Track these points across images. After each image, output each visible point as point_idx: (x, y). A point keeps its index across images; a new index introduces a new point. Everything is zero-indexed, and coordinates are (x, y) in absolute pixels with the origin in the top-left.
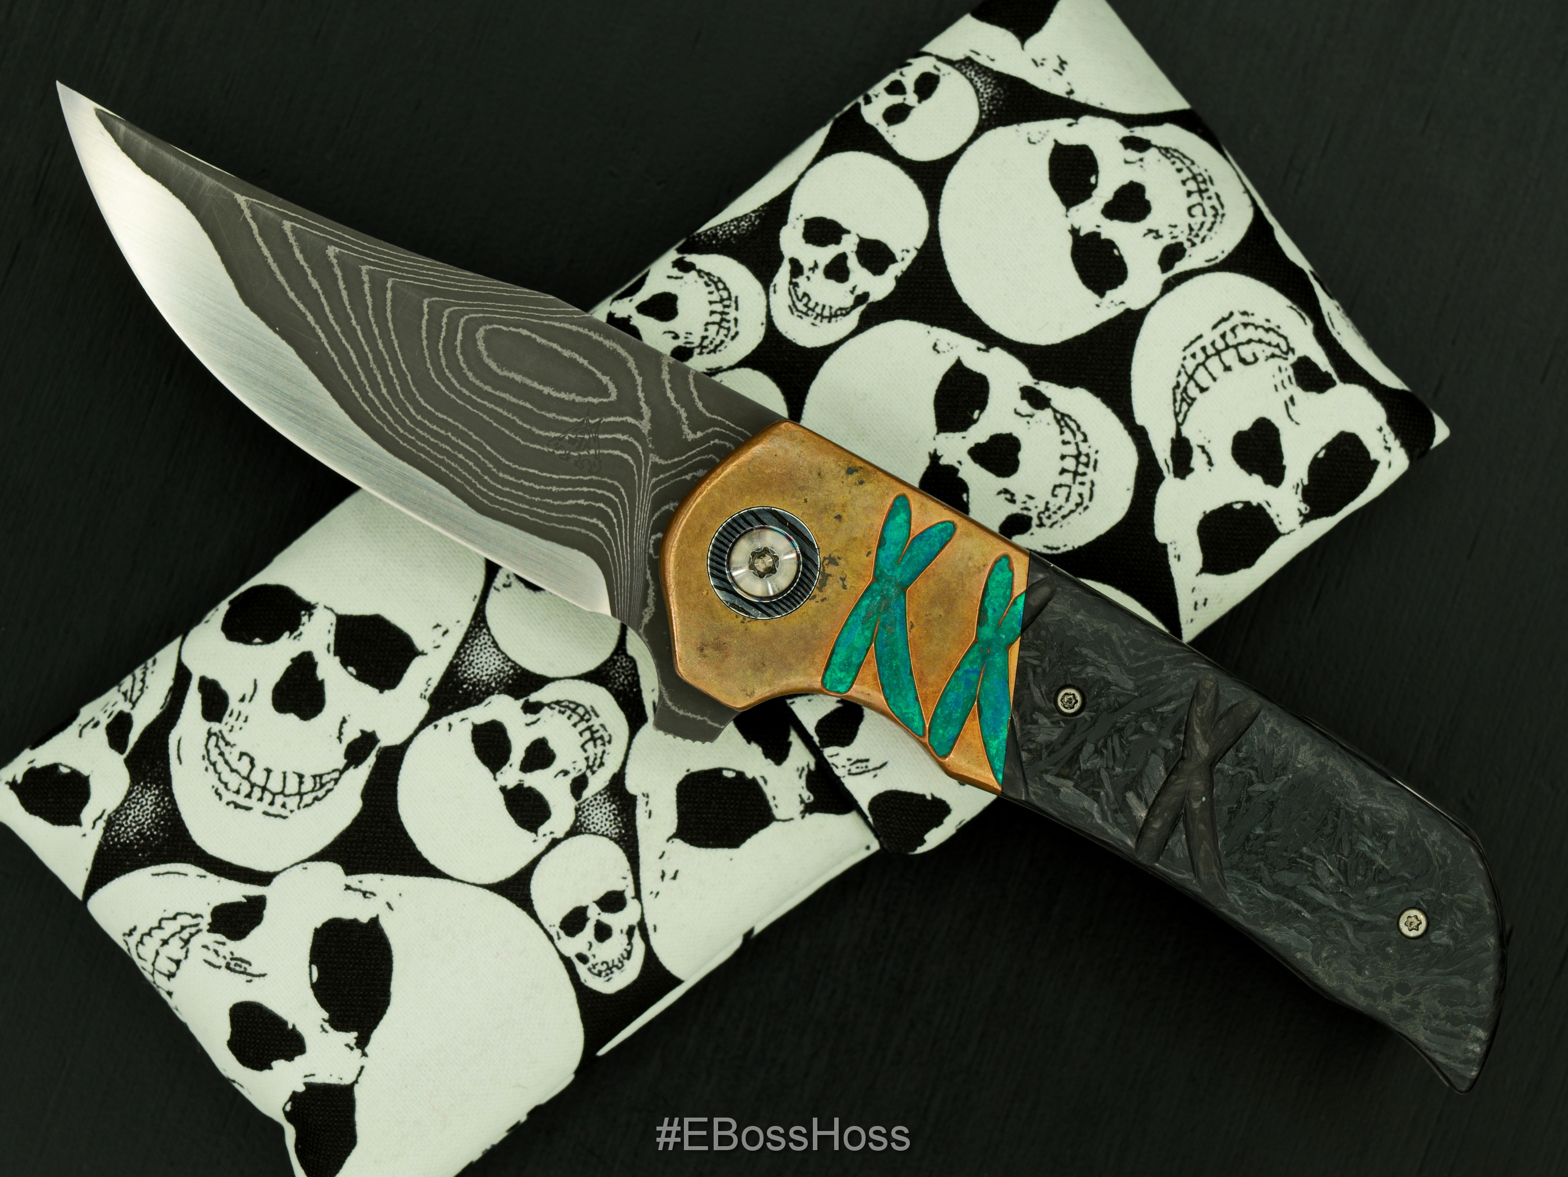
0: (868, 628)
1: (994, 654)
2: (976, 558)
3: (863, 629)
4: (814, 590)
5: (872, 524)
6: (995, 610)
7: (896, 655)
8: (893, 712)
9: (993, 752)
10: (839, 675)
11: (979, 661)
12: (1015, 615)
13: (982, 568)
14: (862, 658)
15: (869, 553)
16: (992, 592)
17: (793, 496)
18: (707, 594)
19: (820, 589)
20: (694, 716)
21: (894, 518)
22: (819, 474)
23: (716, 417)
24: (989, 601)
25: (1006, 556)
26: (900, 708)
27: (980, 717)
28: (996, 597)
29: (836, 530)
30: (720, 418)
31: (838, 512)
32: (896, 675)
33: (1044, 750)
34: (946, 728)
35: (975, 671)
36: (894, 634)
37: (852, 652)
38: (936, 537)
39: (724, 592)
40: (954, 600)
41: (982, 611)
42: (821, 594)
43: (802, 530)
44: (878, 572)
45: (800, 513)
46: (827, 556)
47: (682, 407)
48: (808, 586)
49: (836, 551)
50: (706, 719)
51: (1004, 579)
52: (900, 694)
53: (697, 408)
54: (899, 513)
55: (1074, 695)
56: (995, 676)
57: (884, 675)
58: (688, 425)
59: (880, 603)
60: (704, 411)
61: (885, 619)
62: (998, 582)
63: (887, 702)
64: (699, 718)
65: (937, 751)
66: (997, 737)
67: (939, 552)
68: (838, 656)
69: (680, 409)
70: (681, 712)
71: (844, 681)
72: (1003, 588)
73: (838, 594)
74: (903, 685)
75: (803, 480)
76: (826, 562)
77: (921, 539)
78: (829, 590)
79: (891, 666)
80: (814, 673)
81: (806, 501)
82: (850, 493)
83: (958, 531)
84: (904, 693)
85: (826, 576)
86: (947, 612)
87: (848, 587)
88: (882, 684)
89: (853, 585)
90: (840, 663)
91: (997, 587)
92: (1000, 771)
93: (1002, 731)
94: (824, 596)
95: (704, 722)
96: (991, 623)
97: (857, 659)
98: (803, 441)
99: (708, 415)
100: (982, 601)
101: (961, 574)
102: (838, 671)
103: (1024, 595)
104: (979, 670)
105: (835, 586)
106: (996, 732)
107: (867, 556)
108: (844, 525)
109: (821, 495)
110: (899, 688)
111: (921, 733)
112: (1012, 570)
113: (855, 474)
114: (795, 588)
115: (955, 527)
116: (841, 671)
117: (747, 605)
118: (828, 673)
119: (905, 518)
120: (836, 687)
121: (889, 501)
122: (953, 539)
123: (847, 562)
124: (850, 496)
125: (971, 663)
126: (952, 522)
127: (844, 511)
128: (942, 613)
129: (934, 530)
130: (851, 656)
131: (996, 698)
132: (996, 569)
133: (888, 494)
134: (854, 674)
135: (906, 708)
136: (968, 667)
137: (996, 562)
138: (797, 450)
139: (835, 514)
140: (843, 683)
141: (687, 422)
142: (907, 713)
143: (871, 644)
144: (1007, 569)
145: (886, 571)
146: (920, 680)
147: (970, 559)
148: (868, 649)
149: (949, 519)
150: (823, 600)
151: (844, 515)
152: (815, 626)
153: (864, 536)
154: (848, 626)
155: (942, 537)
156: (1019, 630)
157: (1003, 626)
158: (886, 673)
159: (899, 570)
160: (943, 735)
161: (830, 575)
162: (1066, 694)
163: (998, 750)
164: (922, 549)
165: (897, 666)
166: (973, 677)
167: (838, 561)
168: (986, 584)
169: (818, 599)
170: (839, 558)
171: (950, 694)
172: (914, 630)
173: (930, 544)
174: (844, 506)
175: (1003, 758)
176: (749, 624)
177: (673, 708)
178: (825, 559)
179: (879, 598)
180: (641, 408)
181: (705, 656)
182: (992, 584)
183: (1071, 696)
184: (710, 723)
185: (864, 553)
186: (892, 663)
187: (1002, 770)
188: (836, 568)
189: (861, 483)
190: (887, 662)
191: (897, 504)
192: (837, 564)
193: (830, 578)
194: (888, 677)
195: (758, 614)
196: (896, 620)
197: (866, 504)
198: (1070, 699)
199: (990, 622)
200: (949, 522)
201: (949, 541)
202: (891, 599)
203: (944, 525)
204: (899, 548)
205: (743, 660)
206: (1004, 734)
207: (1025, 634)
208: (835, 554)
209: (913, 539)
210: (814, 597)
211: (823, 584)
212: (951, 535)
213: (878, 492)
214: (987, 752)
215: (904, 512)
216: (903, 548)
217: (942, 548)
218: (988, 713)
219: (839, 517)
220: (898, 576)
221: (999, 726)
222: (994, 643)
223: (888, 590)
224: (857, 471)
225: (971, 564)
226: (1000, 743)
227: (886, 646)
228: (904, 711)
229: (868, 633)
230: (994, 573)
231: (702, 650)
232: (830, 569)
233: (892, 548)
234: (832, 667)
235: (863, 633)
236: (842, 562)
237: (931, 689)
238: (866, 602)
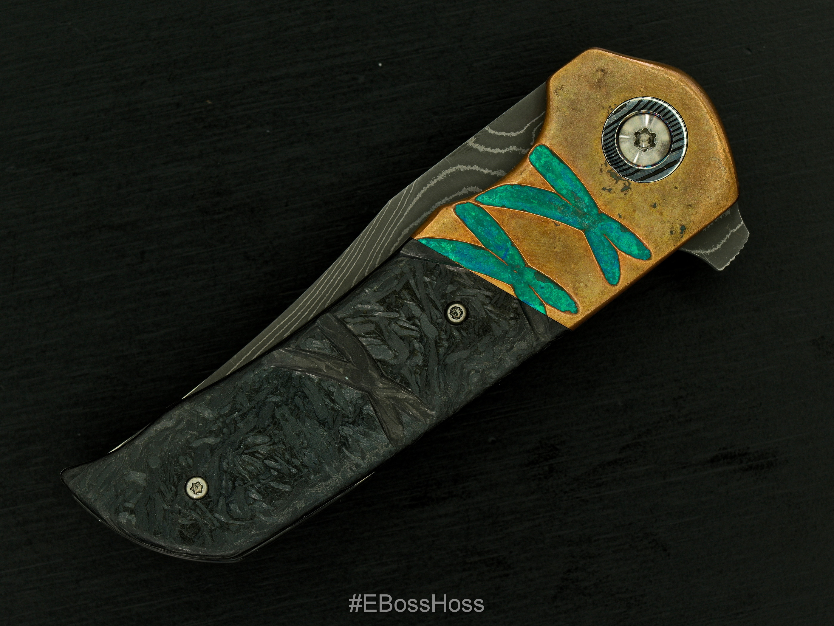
0: (567, 194)
1: (512, 275)
2: (584, 290)
3: (569, 190)
4: (610, 167)
5: (640, 227)
6: (542, 288)
7: (540, 205)
8: (501, 186)
9: (443, 245)
10: (543, 160)
11: (511, 262)
12: (532, 301)
13: (576, 291)
14: (549, 180)
15: (620, 217)
16: (556, 291)
17: (683, 181)
18: (640, 91)
19: (609, 171)
21: (637, 245)
22: (690, 205)
24: (550, 287)
25: (577, 312)
26: (502, 192)
27: (472, 245)
28: (551, 293)
29: (646, 200)
31: (659, 207)
32: (526, 200)
33: (429, 280)
34: (474, 219)
35: (505, 255)
36: (556, 210)
37: (555, 175)
38: (611, 269)
39: (636, 103)
40: (562, 262)
41: (545, 279)
42: (606, 170)
43: (656, 176)
44: (604, 217)
45: (669, 180)
46: (631, 186)
48: (616, 164)
49: (632, 194)
51: (561, 304)
52: (512, 196)
54: (639, 250)
55: (459, 318)
56: (496, 269)
57: (531, 191)
59: (581, 209)
61: (569, 208)
62: (561, 299)
63: (511, 185)
65: (461, 206)
66: (452, 251)
67: (600, 266)
68: (556, 164)
71: (538, 161)
72: (555, 300)
73: (601, 183)
74: (517, 201)
75: (691, 192)
76: (627, 184)
77: (614, 257)
78: (606, 177)
79: (534, 198)
80: (553, 142)
81: (676, 188)
82: (668, 221)
83: (608, 286)
84: (512, 199)
85: (617, 180)
86: (556, 254)
87: (603, 192)
88: (524, 186)
89: (603, 196)
90: (551, 164)
91: (557, 296)
92: (428, 243)
93: (455, 257)
94: (604, 172)
96: (534, 281)
97: (549, 176)
98: (718, 204)
100: (552, 282)
101: (578, 275)
102: (546, 160)
103: (544, 313)
104: (505, 259)
105: (608, 183)
106: (456, 252)
107: (619, 214)
108: (647, 207)
109: (676, 200)
110: (516, 198)
111: (478, 199)
112: (565, 312)
113: (679, 231)
114: (618, 154)
115: (613, 285)
116: (546, 162)
117: (620, 116)
118: (548, 152)
119: (634, 253)
120: (535, 154)
121: (650, 248)
122: (604, 280)
123: (621, 198)
124: (666, 220)
125: (512, 256)
126: (616, 285)
127: (657, 212)
128: (556, 250)
129: (617, 269)
130: (553, 173)
131: (480, 263)
132: (570, 301)
133: (656, 247)
134: (540, 170)
135: (500, 196)
136: (510, 252)
137: (576, 303)
138: (713, 197)
139: (658, 204)
140: (537, 159)
142: (496, 195)
143: (556, 190)
144: (567, 309)
145: (603, 223)
146: (516, 214)
147: (586, 286)
148: (554, 188)
149: (620, 283)
150: (601, 170)
151: (654, 210)
152: (585, 156)
153: (633, 218)
154: (575, 180)
155: (609, 273)
156: (521, 298)
157: (528, 289)
158: (531, 193)
159: (599, 233)
160: (470, 214)
161: (617, 183)
162: (462, 313)
163: (443, 248)
164: (606, 255)
165: (533, 203)
166: (502, 253)
167: (624, 192)
168: (563, 290)
169: (604, 167)
170: (626, 194)
171: (497, 231)
172: (553, 225)
173: (608, 262)
174: (661, 213)
175: (435, 249)
176: (606, 111)
178: (630, 184)
179: (586, 210)
181: (597, 71)
182: (561, 294)
183: (459, 316)
185: (622, 213)
186: (535, 200)
187: (428, 245)
188: (620, 189)
189: (672, 232)
190: (538, 197)
191: (646, 252)
192: (622, 190)
193: (614, 182)
194: (527, 193)
195: (611, 121)
196: (565, 216)
197: (655, 229)
198: (457, 315)
199: (535, 281)
200: (618, 283)
201: (605, 277)
202: (581, 219)
203: (617, 278)
204: (614, 239)
205: (583, 96)
206: (453, 257)
207: (517, 301)
208: (630, 192)
209: (617, 252)
210: (606, 165)
211: (612, 175)
212: (608, 280)
213: (660, 241)
214: (445, 240)
215: (639, 254)
216: (613, 242)
217: (602, 270)
218: (472, 252)
219: (654, 206)
220: (595, 230)
221: (459, 256)
222: (520, 277)
223: (588, 219)
224: (681, 233)
225: (582, 285)
226: (448, 252)
227: (549, 201)
228: (499, 194)
229: (564, 192)
230: (569, 299)
231: (602, 71)
232: (621, 184)
233: (617, 235)
234: (551, 157)
235: (566, 189)
236: (622, 195)
237: (506, 219)
238: (586, 200)
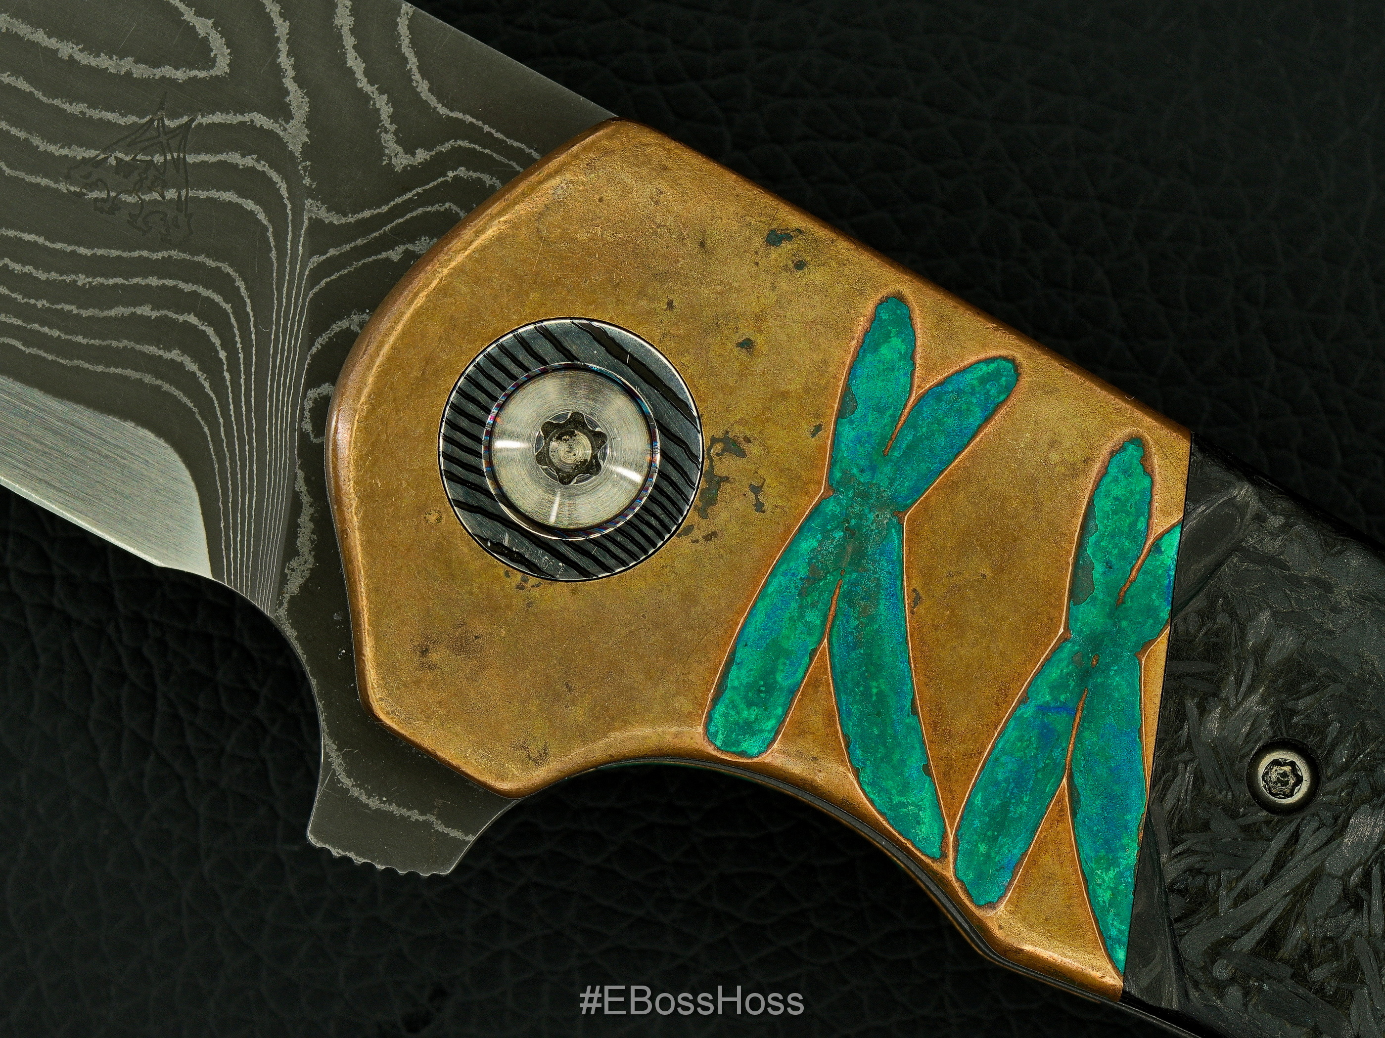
0: (813, 605)
1: (1108, 667)
2: (1067, 444)
3: (801, 607)
4: (690, 515)
5: (824, 362)
6: (1109, 566)
7: (879, 668)
8: (872, 802)
9: (1105, 896)
10: (745, 713)
11: (1072, 683)
12: (1157, 578)
13: (1080, 466)
14: (799, 675)
15: (818, 428)
16: (1099, 523)
17: (642, 293)
18: (439, 520)
19: (703, 513)
20: (405, 812)
21: (876, 349)
22: (702, 244)
23: (460, 115)
24: (1097, 543)
25: (1137, 441)
26: (887, 792)
27: (1074, 814)
28: (1112, 536)
29: (742, 375)
30: (469, 119)
31: (746, 332)
32: (879, 714)
33: (1223, 892)
34: (995, 839)
35: (1062, 708)
36: (872, 619)
37: (775, 661)
38: (973, 393)
39: (479, 517)
40: (1015, 539)
41: (1081, 567)
42: (704, 522)
43: (662, 375)
44: (838, 475)
45: (657, 333)
46: (719, 434)
47: (381, 91)
48: (674, 503)
49: (740, 422)
50: (432, 818)
51: (1132, 493)
52: (886, 759)
53: (418, 94)
54: (887, 337)
55: (1292, 764)
56: (1110, 720)
57: (849, 713)
58: (395, 133)
59: (841, 547)
60: (433, 101)
61: (854, 584)
62: (1116, 499)
63: (857, 777)
64: (415, 815)
65: (974, 893)
66: (1112, 863)
67: (980, 428)
68: (744, 672)
69: (376, 95)
70: (374, 803)
71: (756, 727)
72: (1128, 514)
73: (745, 522)
74: (895, 738)
75: (665, 257)
76: (718, 447)
77: (938, 399)
78: (724, 515)
79: (866, 694)
80: (688, 707)
81: (670, 305)
82: (773, 289)
83: (1025, 381)
84: (896, 757)
85: (716, 482)
86: (999, 570)
87: (768, 507)
88: (845, 736)
89: (780, 502)
90: (749, 687)
91: (1115, 512)
92: (1119, 941)
93: (1124, 848)
94: (712, 528)
95: (427, 825)
96: (1101, 597)
97: (786, 678)
98: (665, 168)
99: (442, 110)
100: (1081, 545)
101: (1033, 480)
102: (742, 706)
103: (1178, 529)
104: (1071, 705)
105: (737, 504)
106: (1110, 850)
107: (813, 434)
108: (760, 364)
109: (705, 292)
110: (884, 744)
111: (935, 851)
112: (1148, 473)
113: (786, 246)
114: (644, 508)
115: (1017, 368)
116: (750, 704)
117: (532, 547)
118: (721, 708)
119: (903, 348)
120: (738, 743)
121: (869, 308)
122: (1013, 400)
123: (766, 448)
124: (773, 298)
125: (1056, 688)
126: (1013, 361)
127: (760, 331)
128: (988, 573)
129: (968, 376)
130: (773, 671)
131: (1111, 770)
132: (1113, 471)
133: (861, 293)
134: (780, 711)
135: (901, 793)
136: (1048, 698)
137: (1112, 454)
138: (649, 190)
139: (738, 338)
140: (753, 734)
141: (393, 128)
142: (903, 805)
143: (820, 642)
144: (1140, 469)
145: (855, 471)
146: (935, 726)
147: (1052, 444)
148: (814, 651)
149: (1003, 352)
150: (708, 538)
151: (759, 340)
152: (689, 598)
153: (807, 390)
154: (767, 600)
155: (987, 393)
156: (1165, 614)
157: (1129, 603)
158: (855, 709)
159: (888, 470)
160: (988, 856)
161: (726, 479)
162: (1276, 763)
163: (1115, 891)
164: (940, 423)
165: (880, 694)
166: (1059, 721)
167: (745, 446)
168: (1091, 504)
169: (697, 534)
170: (748, 440)
171: (1003, 759)
172: (921, 609)
173: (959, 411)
174: (759, 318)
175: (1127, 913)
176: (536, 592)
177: (355, 792)
178: (714, 441)
179: (838, 535)
180: (287, 93)
181: (432, 667)
182: (1103, 505)
183: (1287, 769)
184: (441, 828)
185: (806, 427)
186: (868, 688)
187: (1125, 939)
188: (740, 462)
189: (800, 265)
190: (858, 684)
191: (885, 316)
192: (742, 454)
193: (726, 486)
194: (860, 720)
195: (557, 569)
196: (878, 586)
197: (811, 315)
198: (1284, 775)
199: (1099, 592)
200: (1004, 358)
201: (1004, 401)
202: (867, 538)
203: (993, 366)
204: (886, 420)
205: (521, 676)
206: (1130, 855)
207: (1178, 619)
208: (738, 431)
209: (921, 398)
210: (689, 530)
211: (709, 500)
212: (1009, 390)
213: (838, 288)
214: (1092, 898)
215: (898, 334)
216: (895, 419)
217: (987, 419)
218: (1091, 806)
219: (747, 345)
220: (885, 483)
221: (1119, 837)
222: (1106, 641)
223: (860, 517)
224: (789, 237)
225: (1054, 457)
226: (1121, 874)
227: (854, 649)
228: (897, 799)
229: (813, 617)
230: (1108, 479)
231: (424, 652)
232: (726, 466)
233: (870, 419)
234: (728, 694)
235: (802, 616)
236: (754, 450)
237: (962, 748)
238: (808, 545)
